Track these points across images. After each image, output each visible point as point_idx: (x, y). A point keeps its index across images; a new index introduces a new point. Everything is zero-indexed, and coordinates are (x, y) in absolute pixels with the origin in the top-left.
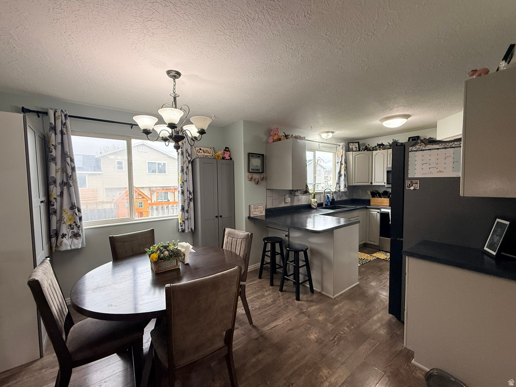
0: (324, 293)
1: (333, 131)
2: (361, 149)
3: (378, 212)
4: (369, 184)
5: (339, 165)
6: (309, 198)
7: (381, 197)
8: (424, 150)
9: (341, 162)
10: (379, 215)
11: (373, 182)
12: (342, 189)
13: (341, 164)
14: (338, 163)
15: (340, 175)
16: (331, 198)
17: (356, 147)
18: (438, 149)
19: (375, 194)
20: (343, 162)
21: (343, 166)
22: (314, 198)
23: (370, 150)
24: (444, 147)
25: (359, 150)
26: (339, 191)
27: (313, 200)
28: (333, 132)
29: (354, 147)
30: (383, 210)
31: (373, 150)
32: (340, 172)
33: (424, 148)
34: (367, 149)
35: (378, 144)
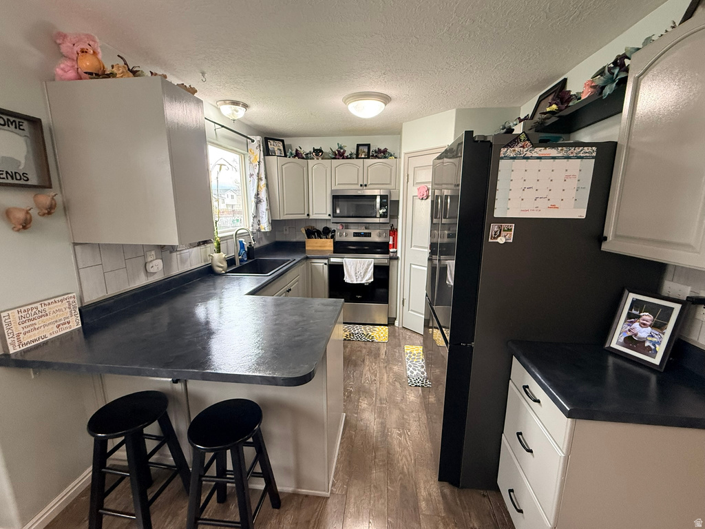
0: (304, 491)
1: (247, 103)
2: (288, 154)
3: (326, 264)
4: (305, 216)
5: (256, 181)
6: (206, 252)
7: (321, 238)
8: (528, 158)
9: (258, 174)
10: (326, 268)
11: (311, 214)
12: (265, 226)
13: (260, 179)
14: (251, 175)
15: (258, 201)
16: (246, 245)
17: (280, 150)
18: (554, 158)
19: (311, 233)
20: (263, 176)
21: (263, 182)
22: (219, 251)
23: (303, 158)
24: (565, 155)
25: (286, 156)
26: (259, 230)
27: (216, 255)
28: (245, 106)
29: (276, 149)
30: (333, 260)
31: (307, 158)
32: (258, 194)
33: (529, 154)
34: (298, 155)
35: (314, 150)
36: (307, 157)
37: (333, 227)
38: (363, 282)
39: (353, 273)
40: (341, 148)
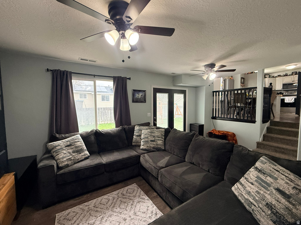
2: (270, 77)
11: (276, 89)
17: (268, 77)
34: (273, 77)
35: (278, 75)
36: (276, 77)
37: (282, 92)
38: (291, 102)
39: (288, 100)
40: (286, 74)
